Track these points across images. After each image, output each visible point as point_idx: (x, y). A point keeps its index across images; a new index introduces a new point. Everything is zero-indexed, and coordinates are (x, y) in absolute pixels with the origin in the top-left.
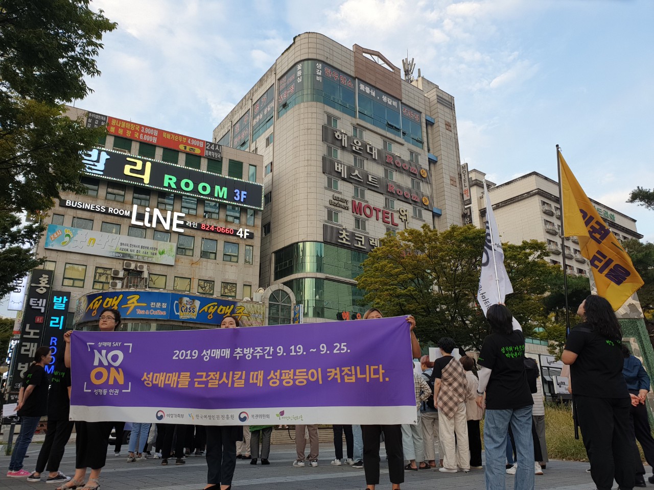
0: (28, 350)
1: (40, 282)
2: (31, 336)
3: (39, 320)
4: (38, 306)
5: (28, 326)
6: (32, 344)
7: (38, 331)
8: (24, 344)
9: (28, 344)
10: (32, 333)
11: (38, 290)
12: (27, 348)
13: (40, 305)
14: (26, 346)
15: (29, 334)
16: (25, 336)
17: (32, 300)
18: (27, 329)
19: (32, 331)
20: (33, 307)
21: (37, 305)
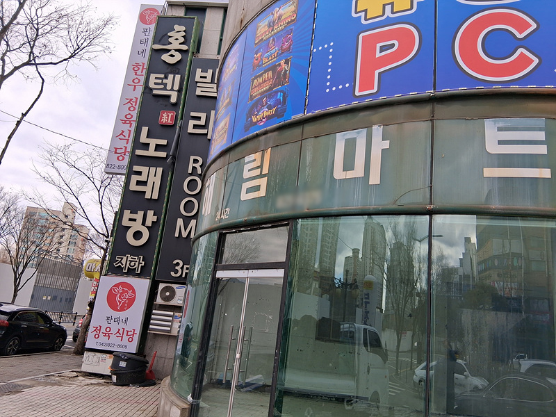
0: (144, 183)
1: (170, 40)
2: (151, 152)
3: (167, 118)
4: (165, 89)
5: (145, 130)
6: (153, 169)
7: (164, 142)
8: (136, 168)
9: (144, 169)
10: (152, 147)
11: (165, 57)
12: (143, 178)
13: (169, 87)
14: (139, 173)
15: (146, 146)
16: (138, 152)
17: (153, 76)
18: (143, 139)
19: (153, 142)
20: (155, 92)
21: (162, 86)
